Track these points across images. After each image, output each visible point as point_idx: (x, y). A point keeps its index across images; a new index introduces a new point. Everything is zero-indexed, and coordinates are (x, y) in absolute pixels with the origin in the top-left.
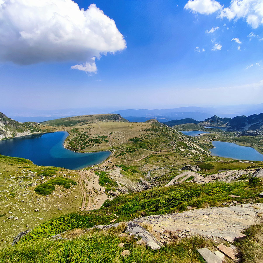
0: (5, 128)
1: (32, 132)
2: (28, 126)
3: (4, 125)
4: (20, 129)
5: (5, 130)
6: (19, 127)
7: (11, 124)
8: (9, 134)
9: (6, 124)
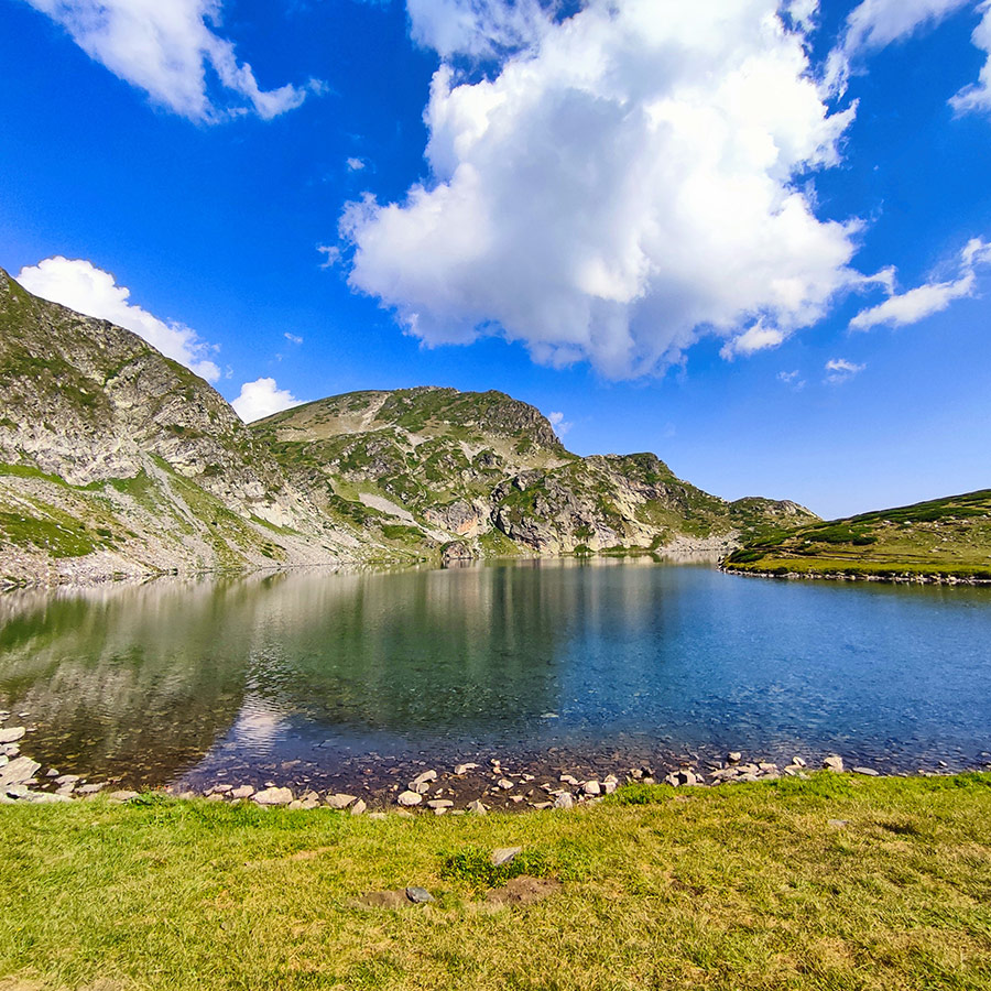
0: (641, 508)
2: (741, 512)
3: (644, 501)
4: (700, 522)
5: (630, 516)
6: (697, 511)
7: (670, 500)
8: (638, 536)
9: (651, 495)
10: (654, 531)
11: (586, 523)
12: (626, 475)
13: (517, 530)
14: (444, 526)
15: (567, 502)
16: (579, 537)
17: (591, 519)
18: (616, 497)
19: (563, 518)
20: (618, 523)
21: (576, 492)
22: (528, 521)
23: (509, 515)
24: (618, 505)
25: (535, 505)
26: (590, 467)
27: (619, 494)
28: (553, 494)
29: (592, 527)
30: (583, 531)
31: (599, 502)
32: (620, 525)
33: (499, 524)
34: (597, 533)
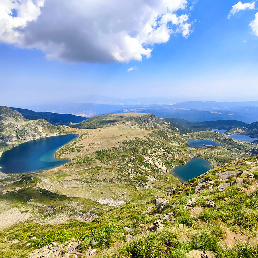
1: (59, 133)
3: (43, 128)
4: (52, 131)
5: (41, 132)
8: (43, 135)
10: (46, 134)
12: (39, 124)
13: (22, 138)
14: (9, 141)
15: (30, 132)
16: (33, 137)
17: (35, 134)
18: (38, 129)
19: (30, 134)
20: (39, 133)
21: (31, 130)
22: (24, 136)
23: (20, 136)
24: (39, 130)
25: (24, 134)
26: (33, 124)
27: (39, 128)
28: (27, 131)
30: (34, 136)
31: (36, 131)
32: (40, 134)
33: (18, 138)
34: (36, 136)
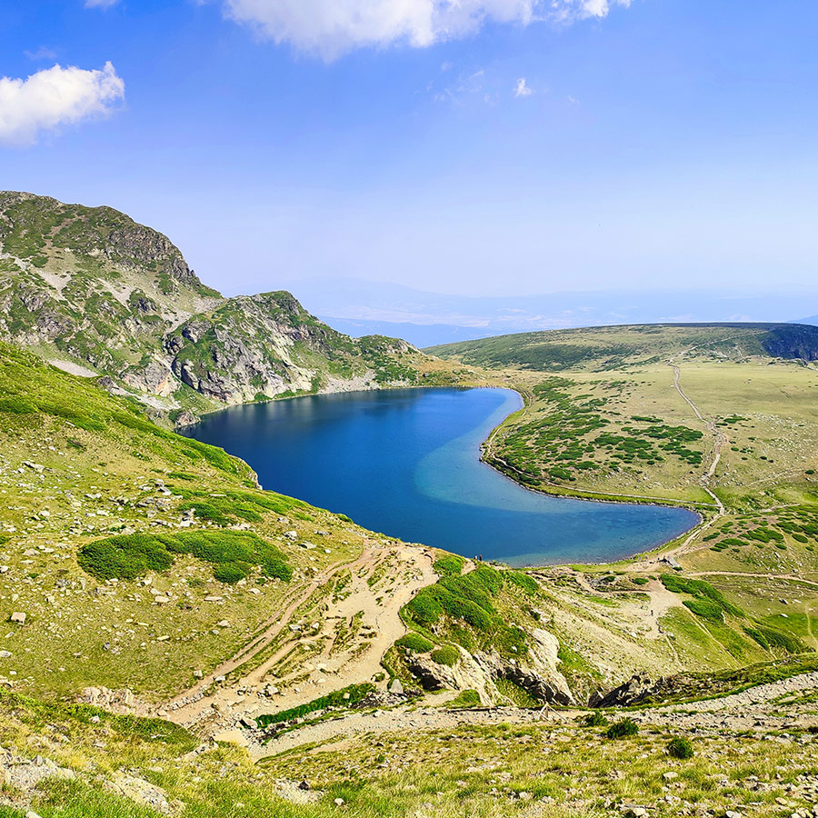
0: (292, 351)
1: (380, 378)
2: (371, 352)
3: (292, 343)
4: (342, 363)
5: (289, 362)
6: (337, 352)
7: (314, 342)
8: (300, 380)
9: (296, 337)
10: (310, 374)
11: (259, 372)
12: (274, 319)
13: (205, 385)
14: (144, 388)
15: (240, 354)
16: (255, 385)
17: (262, 368)
18: (273, 343)
19: (239, 369)
20: (281, 369)
21: (246, 343)
22: (213, 374)
23: (193, 369)
24: (277, 351)
25: (215, 358)
26: (247, 314)
27: (275, 340)
28: (227, 346)
29: (264, 375)
30: (258, 380)
31: (265, 351)
32: (284, 371)
33: (184, 378)
34: (269, 382)
